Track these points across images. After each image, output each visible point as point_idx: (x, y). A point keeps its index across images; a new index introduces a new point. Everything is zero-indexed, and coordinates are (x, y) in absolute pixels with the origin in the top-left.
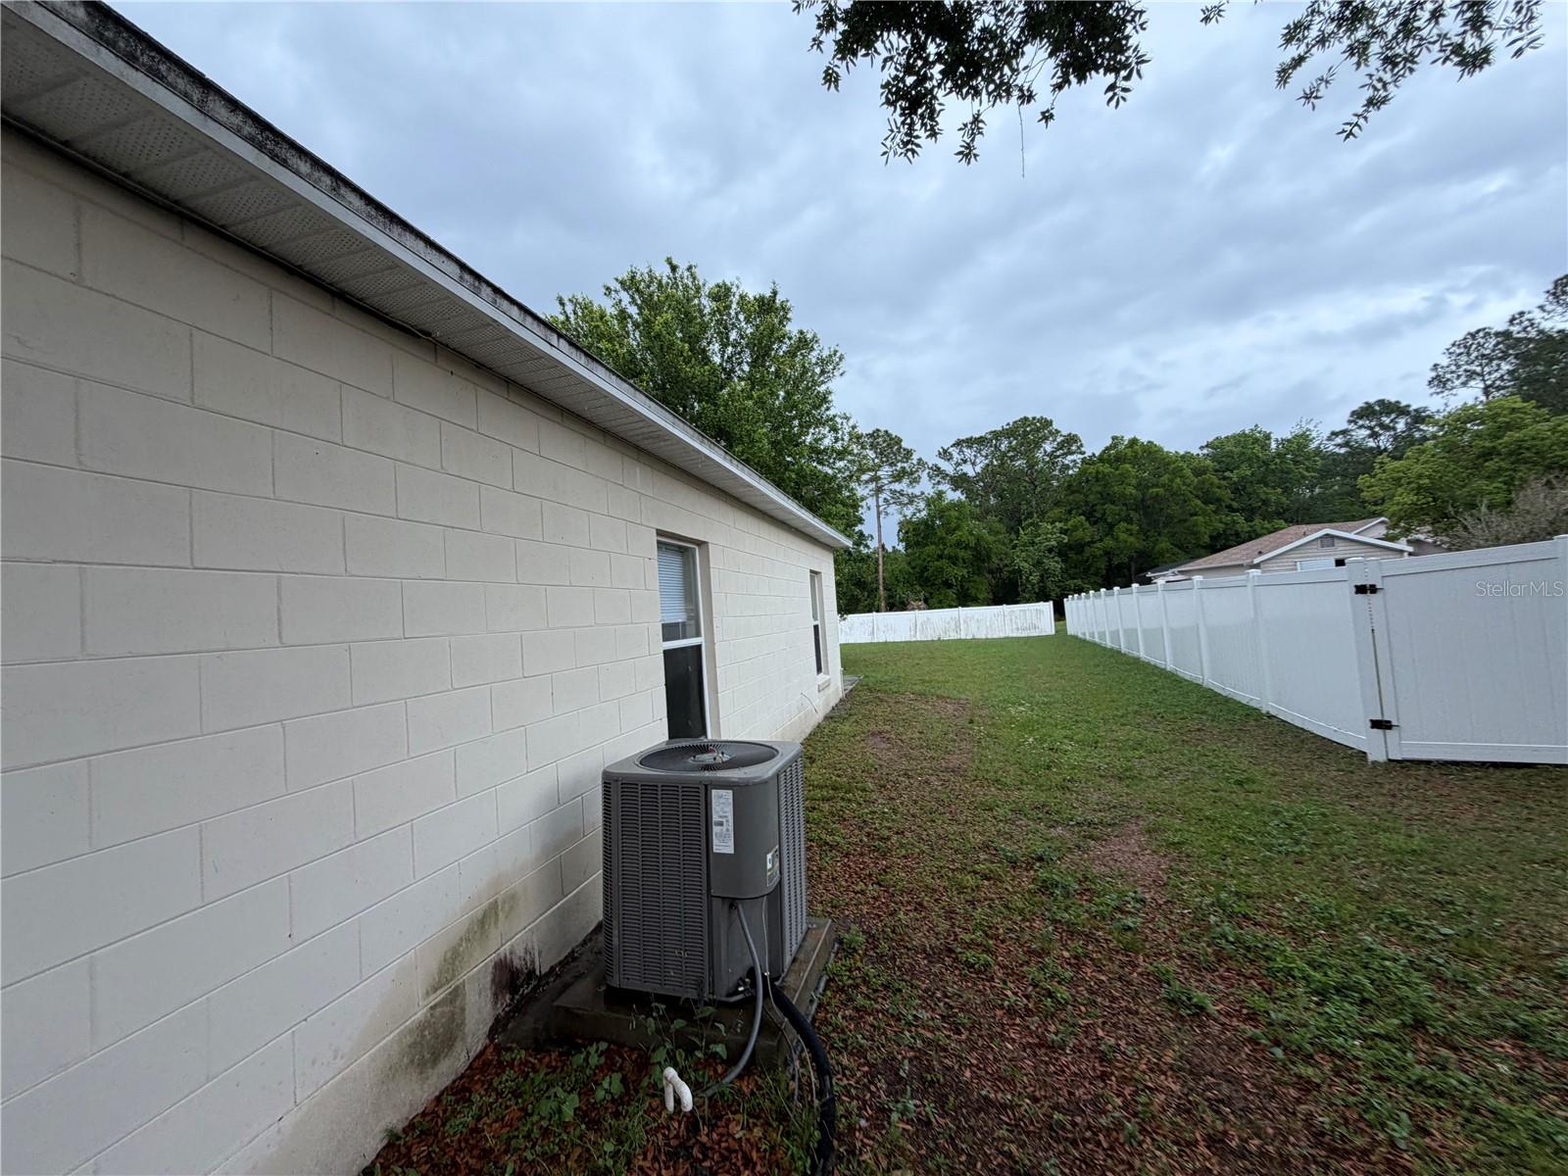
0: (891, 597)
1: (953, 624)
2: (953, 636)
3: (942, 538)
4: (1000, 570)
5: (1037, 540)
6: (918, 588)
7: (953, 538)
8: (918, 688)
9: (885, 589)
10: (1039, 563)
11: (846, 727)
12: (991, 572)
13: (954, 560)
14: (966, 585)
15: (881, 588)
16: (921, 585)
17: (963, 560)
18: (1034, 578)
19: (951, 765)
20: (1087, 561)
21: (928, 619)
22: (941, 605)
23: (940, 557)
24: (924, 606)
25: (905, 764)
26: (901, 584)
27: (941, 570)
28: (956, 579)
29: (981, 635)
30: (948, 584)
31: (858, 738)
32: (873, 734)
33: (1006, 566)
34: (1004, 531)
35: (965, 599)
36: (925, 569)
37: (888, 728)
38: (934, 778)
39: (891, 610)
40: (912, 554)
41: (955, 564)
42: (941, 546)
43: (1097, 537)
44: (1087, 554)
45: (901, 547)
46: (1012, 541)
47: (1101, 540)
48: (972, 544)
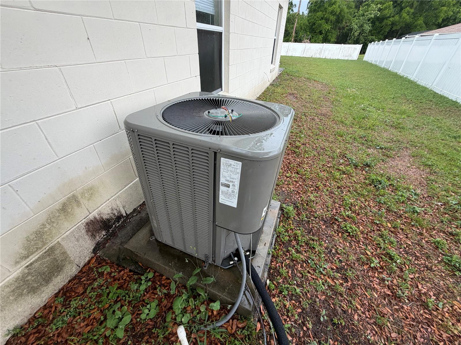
0: (296, 37)
1: (319, 51)
2: (318, 56)
3: (326, 8)
4: (344, 28)
5: (366, 14)
6: (309, 33)
7: (330, 9)
8: (306, 76)
9: (295, 33)
10: (362, 26)
11: (279, 90)
12: (340, 29)
13: (327, 20)
14: (328, 34)
15: (294, 32)
16: (310, 32)
17: (331, 21)
18: (356, 34)
19: (323, 112)
20: (383, 27)
21: (310, 48)
22: (315, 42)
23: (322, 18)
24: (309, 42)
25: (304, 110)
26: (302, 31)
27: (320, 25)
28: (325, 30)
29: (328, 57)
30: (321, 33)
31: (284, 95)
32: (290, 94)
33: (347, 26)
34: (354, 7)
35: (326, 40)
36: (314, 24)
37: (296, 92)
38: (316, 118)
39: (295, 42)
40: (311, 16)
41: (327, 23)
42: (324, 13)
43: (392, 15)
44: (383, 24)
45: (306, 12)
46: (355, 13)
47: (393, 17)
48: (338, 13)
